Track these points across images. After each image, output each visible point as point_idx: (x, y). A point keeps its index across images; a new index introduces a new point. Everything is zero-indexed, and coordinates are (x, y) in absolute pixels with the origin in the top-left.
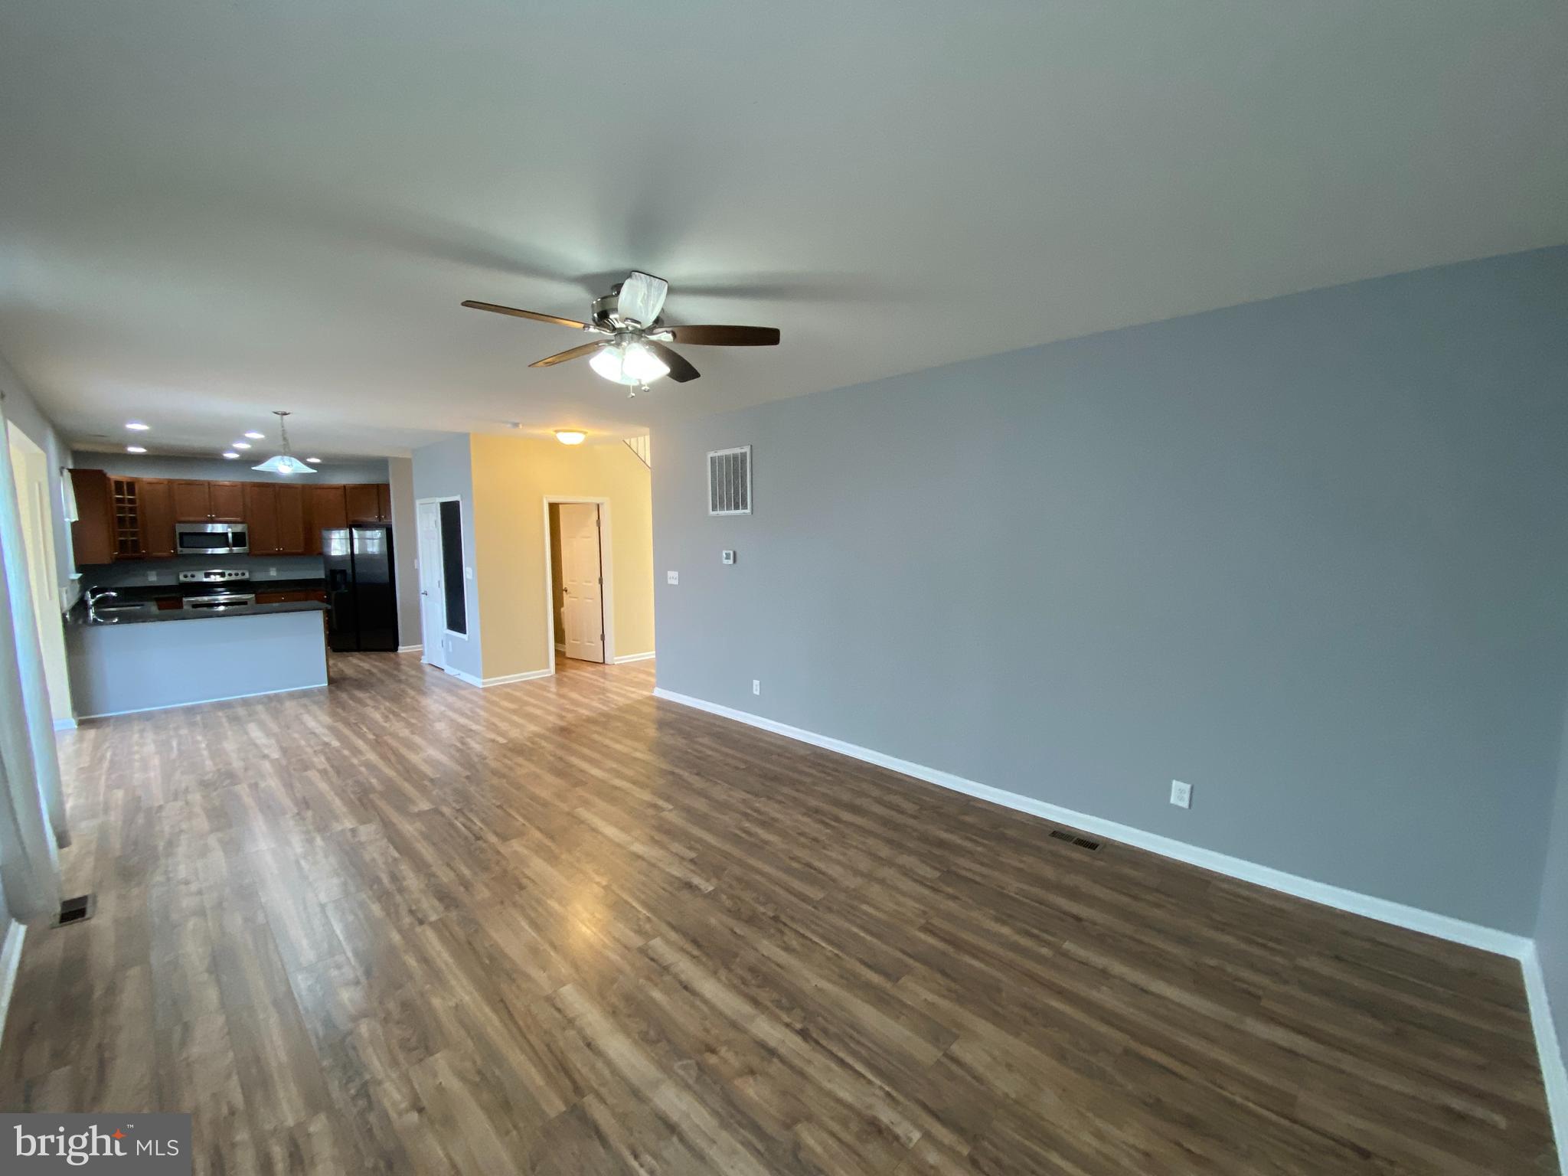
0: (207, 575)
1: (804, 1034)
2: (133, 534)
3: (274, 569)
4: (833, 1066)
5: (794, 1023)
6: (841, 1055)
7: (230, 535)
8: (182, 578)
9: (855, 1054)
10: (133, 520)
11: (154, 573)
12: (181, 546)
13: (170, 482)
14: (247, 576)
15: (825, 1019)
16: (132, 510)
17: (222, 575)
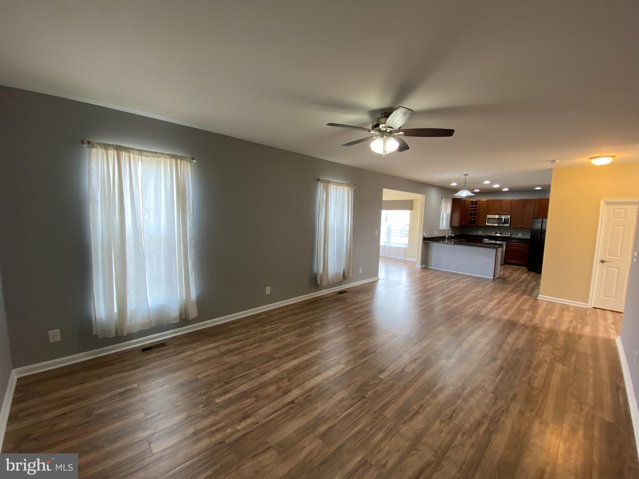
0: (496, 233)
1: (293, 402)
2: (474, 218)
3: (521, 234)
4: (275, 409)
5: (298, 400)
6: (279, 412)
7: (503, 219)
8: (488, 234)
9: (279, 416)
10: (475, 214)
11: (480, 231)
12: (487, 223)
13: (488, 201)
14: (509, 236)
15: (298, 409)
16: (475, 210)
17: (501, 234)
